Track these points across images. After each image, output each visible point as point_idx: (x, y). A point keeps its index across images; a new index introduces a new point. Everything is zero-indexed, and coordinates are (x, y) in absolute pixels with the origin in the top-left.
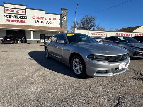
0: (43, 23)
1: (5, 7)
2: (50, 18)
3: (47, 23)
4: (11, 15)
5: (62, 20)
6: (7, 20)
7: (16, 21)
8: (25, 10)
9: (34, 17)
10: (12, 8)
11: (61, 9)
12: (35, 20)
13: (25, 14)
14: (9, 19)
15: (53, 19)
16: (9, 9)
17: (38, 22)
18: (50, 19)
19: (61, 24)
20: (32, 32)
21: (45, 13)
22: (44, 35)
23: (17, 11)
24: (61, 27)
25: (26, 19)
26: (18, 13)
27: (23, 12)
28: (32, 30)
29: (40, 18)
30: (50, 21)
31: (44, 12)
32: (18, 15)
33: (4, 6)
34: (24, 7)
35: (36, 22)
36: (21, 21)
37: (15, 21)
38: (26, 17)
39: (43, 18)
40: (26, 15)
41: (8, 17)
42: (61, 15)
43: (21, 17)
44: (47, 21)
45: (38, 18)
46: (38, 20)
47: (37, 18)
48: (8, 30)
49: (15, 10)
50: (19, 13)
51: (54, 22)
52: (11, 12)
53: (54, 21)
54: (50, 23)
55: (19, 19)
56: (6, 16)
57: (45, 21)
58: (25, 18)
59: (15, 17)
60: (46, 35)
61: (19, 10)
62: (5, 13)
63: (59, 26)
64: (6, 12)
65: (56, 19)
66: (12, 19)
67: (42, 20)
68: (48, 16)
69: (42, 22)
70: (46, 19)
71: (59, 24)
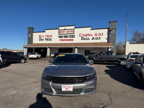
0: (89, 39)
3: (93, 39)
4: (63, 35)
5: (110, 34)
6: (60, 40)
7: (66, 40)
8: (73, 30)
9: (81, 35)
10: (64, 30)
11: (109, 23)
12: (82, 37)
13: (73, 33)
14: (61, 39)
15: (99, 34)
16: (62, 31)
17: (84, 39)
18: (96, 35)
19: (108, 39)
21: (91, 30)
23: (67, 32)
24: (108, 42)
26: (68, 33)
27: (72, 31)
28: (77, 48)
29: (86, 35)
30: (96, 36)
31: (90, 28)
32: (68, 35)
33: (59, 29)
34: (73, 27)
35: (82, 39)
36: (70, 40)
37: (65, 40)
38: (74, 35)
39: (89, 35)
41: (60, 38)
42: (109, 29)
43: (70, 36)
44: (93, 37)
46: (84, 37)
47: (83, 35)
48: (60, 48)
49: (66, 31)
50: (69, 33)
51: (100, 38)
52: (63, 33)
53: (100, 36)
54: (96, 38)
55: (69, 38)
56: (59, 37)
57: (91, 38)
58: (73, 36)
59: (66, 37)
60: (91, 52)
61: (69, 30)
62: (59, 34)
63: (106, 41)
64: (60, 33)
65: (102, 34)
66: (64, 38)
67: (88, 37)
68: (94, 32)
70: (91, 35)
71: (106, 39)
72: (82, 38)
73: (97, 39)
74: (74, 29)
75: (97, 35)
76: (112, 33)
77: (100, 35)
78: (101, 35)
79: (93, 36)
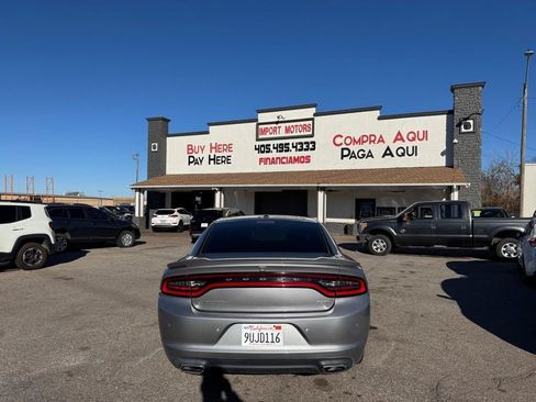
0: (370, 155)
1: (260, 121)
2: (399, 133)
3: (388, 153)
4: (271, 142)
5: (456, 133)
6: (261, 160)
7: (284, 160)
8: (311, 122)
9: (338, 141)
10: (277, 123)
11: (452, 90)
12: (343, 149)
13: (310, 133)
14: (265, 155)
15: (411, 136)
16: (269, 126)
17: (352, 155)
18: (399, 137)
19: (449, 152)
20: (321, 195)
21: (379, 118)
22: (372, 202)
23: (287, 130)
24: (450, 165)
25: (313, 149)
26: (291, 135)
27: (304, 128)
29: (361, 141)
30: (400, 144)
31: (377, 113)
32: (290, 141)
33: (256, 120)
34: (310, 112)
35: (343, 156)
36: (297, 160)
37: (280, 160)
38: (314, 143)
39: (373, 138)
40: (312, 136)
41: (263, 152)
42: (450, 113)
43: (299, 147)
44: (388, 149)
45: (354, 141)
46: (352, 148)
47: (348, 141)
48: (260, 190)
49: (283, 125)
50: (294, 134)
51: (415, 149)
52: (272, 136)
53: (416, 143)
54: (400, 151)
55: (293, 153)
56: (258, 149)
57: (378, 149)
58: (311, 146)
59: (283, 148)
61: (294, 124)
62: (258, 140)
63: (442, 161)
64: (260, 137)
65: (425, 134)
66: (274, 154)
67: (367, 147)
68: (390, 128)
69: (366, 153)
70: (381, 140)
71: (442, 154)
72: (346, 152)
73: (403, 155)
74: (312, 119)
75: (405, 138)
76: (463, 130)
77: (414, 139)
78: (421, 137)
79: (389, 141)
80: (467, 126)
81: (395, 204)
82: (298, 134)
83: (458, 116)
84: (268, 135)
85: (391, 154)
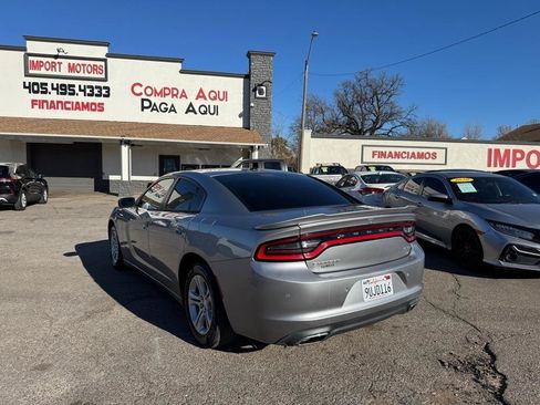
0: (173, 110)
1: (29, 51)
2: (201, 91)
3: (190, 109)
4: (49, 81)
5: (252, 98)
6: (34, 102)
7: (69, 106)
8: (103, 63)
9: (138, 90)
10: (56, 57)
11: (249, 55)
12: (143, 100)
13: (103, 76)
14: (40, 97)
15: (213, 95)
16: (44, 60)
17: (154, 108)
18: (201, 95)
19: (246, 115)
20: (125, 150)
21: (181, 72)
22: (176, 159)
23: (71, 68)
24: (247, 127)
25: (108, 96)
26: (76, 74)
27: (94, 69)
28: (127, 142)
29: (162, 93)
30: (201, 101)
31: (178, 66)
32: (77, 83)
33: (24, 49)
34: (101, 52)
35: (143, 108)
36: (86, 107)
37: (64, 105)
38: (108, 88)
39: (175, 92)
40: (105, 80)
41: (37, 92)
42: (247, 77)
43: (88, 91)
44: (191, 105)
45: (155, 92)
46: (153, 99)
47: (149, 91)
49: (65, 62)
50: (81, 75)
51: (216, 108)
52: (50, 73)
53: (217, 102)
54: (203, 109)
55: (81, 98)
56: (30, 88)
57: (181, 105)
58: (104, 92)
59: (63, 90)
61: (81, 62)
62: (27, 75)
63: (239, 123)
64: (31, 72)
65: (225, 94)
66: (53, 96)
67: (169, 100)
68: (193, 83)
69: (169, 107)
70: (184, 95)
71: (240, 116)
72: (146, 104)
73: (205, 113)
74: (105, 60)
75: (207, 95)
76: (258, 95)
77: (215, 99)
78: (221, 97)
79: (192, 98)
80: (261, 93)
81: (198, 161)
82: (87, 75)
83: (254, 81)
84: (43, 71)
85: (194, 111)
